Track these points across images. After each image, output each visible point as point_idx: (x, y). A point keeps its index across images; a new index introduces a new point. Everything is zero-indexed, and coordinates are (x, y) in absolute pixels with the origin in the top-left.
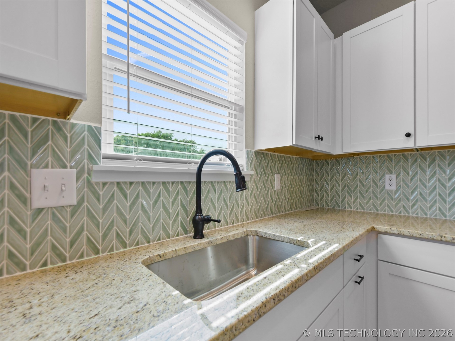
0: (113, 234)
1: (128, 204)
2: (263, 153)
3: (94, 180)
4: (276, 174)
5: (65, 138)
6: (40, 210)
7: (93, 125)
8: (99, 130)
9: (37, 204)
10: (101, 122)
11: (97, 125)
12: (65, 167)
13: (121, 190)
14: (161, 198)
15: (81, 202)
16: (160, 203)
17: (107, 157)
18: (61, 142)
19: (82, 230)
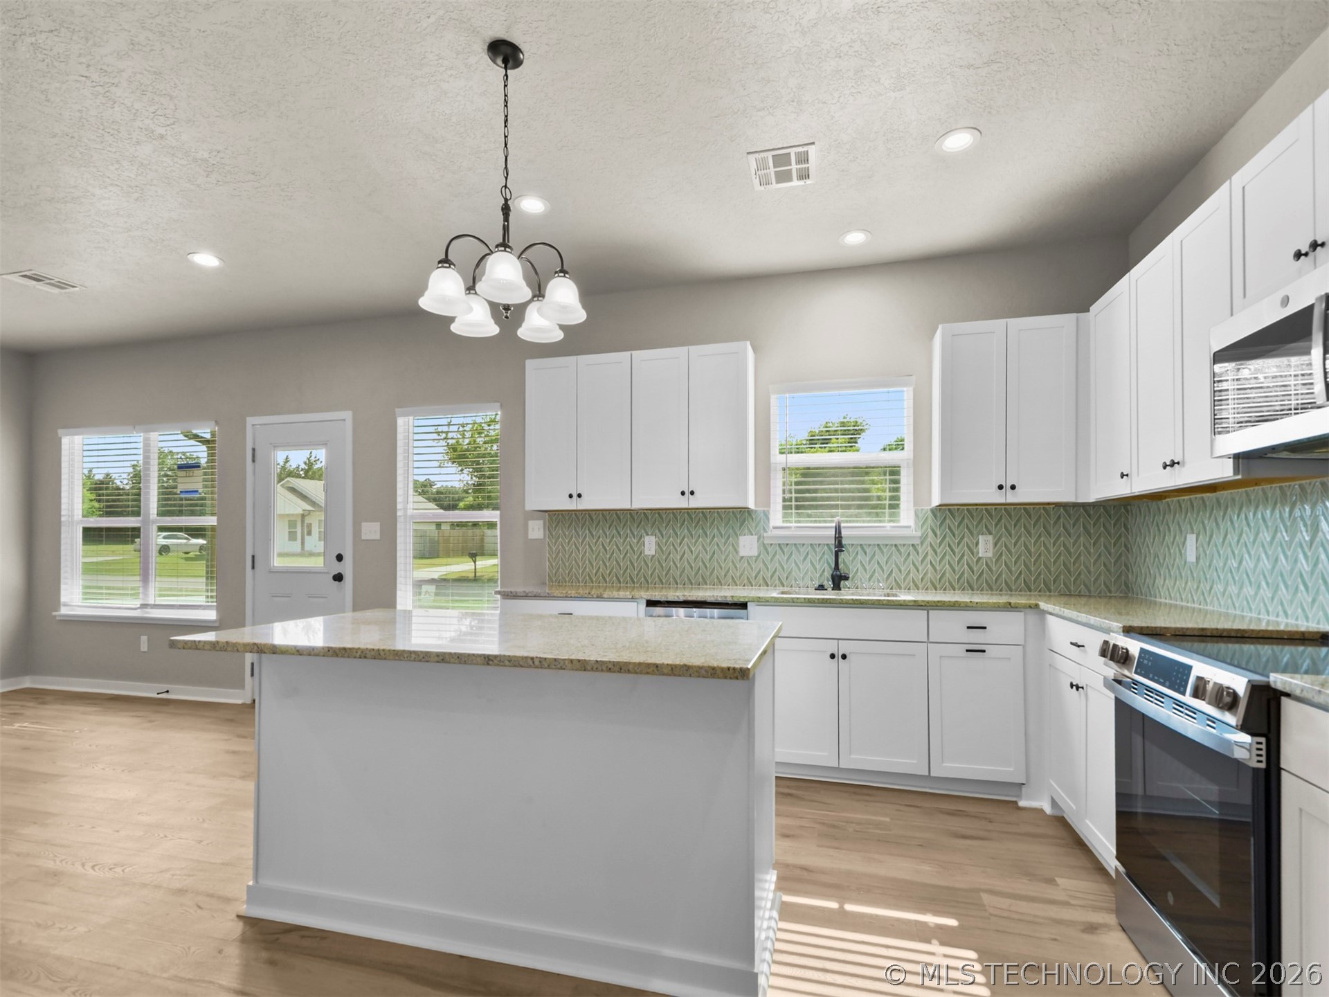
0: (776, 576)
1: (786, 558)
2: (949, 509)
3: (765, 542)
4: (980, 537)
5: (753, 519)
6: (742, 557)
7: (765, 509)
8: (768, 511)
9: (742, 553)
10: (770, 507)
11: (768, 509)
12: (752, 535)
13: (781, 548)
14: (809, 556)
15: (759, 555)
16: (808, 559)
17: (775, 528)
18: (750, 520)
19: (759, 571)
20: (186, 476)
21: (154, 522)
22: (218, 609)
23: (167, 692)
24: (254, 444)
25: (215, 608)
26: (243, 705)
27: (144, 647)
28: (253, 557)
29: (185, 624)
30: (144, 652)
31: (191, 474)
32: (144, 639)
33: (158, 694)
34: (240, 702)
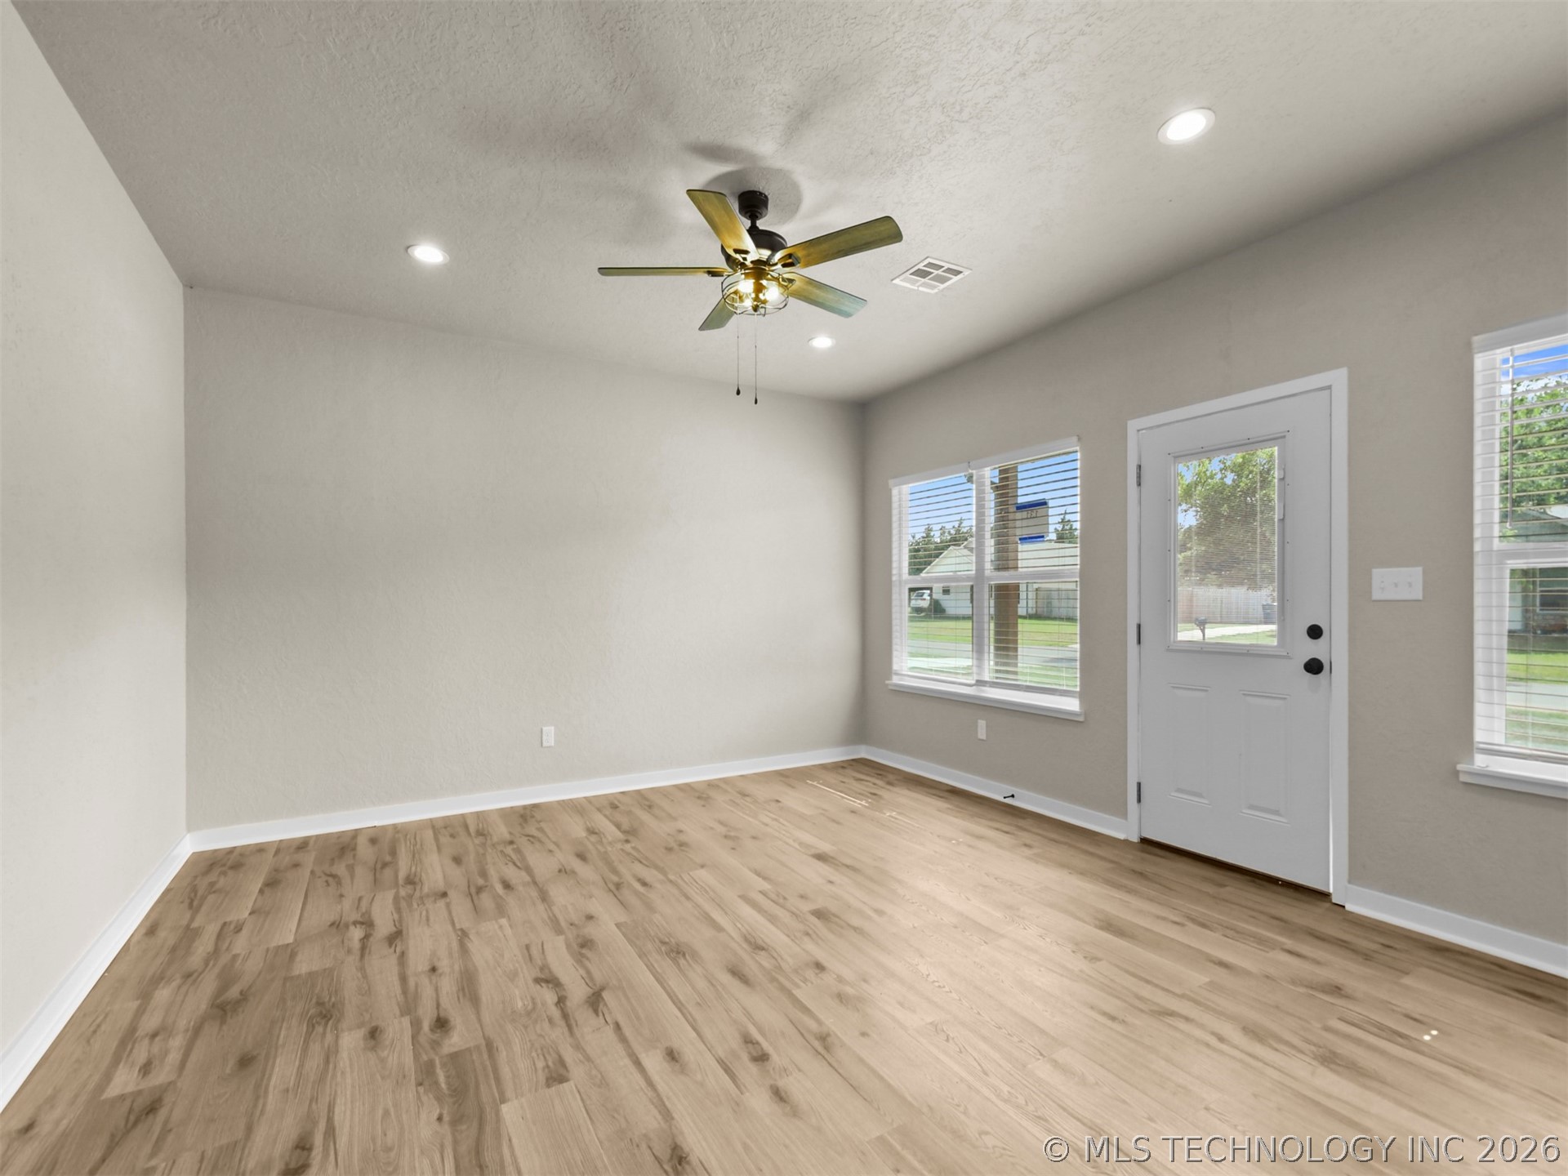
20: (1027, 518)
21: (989, 579)
22: (1083, 696)
23: (1013, 796)
24: (1140, 458)
25: (1077, 695)
26: (1126, 842)
27: (982, 733)
28: (1139, 626)
29: (1032, 711)
30: (983, 740)
31: (1034, 515)
32: (982, 724)
33: (1005, 798)
34: (1122, 836)
